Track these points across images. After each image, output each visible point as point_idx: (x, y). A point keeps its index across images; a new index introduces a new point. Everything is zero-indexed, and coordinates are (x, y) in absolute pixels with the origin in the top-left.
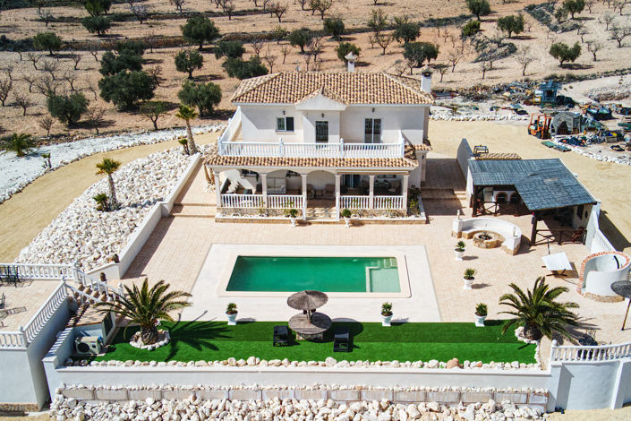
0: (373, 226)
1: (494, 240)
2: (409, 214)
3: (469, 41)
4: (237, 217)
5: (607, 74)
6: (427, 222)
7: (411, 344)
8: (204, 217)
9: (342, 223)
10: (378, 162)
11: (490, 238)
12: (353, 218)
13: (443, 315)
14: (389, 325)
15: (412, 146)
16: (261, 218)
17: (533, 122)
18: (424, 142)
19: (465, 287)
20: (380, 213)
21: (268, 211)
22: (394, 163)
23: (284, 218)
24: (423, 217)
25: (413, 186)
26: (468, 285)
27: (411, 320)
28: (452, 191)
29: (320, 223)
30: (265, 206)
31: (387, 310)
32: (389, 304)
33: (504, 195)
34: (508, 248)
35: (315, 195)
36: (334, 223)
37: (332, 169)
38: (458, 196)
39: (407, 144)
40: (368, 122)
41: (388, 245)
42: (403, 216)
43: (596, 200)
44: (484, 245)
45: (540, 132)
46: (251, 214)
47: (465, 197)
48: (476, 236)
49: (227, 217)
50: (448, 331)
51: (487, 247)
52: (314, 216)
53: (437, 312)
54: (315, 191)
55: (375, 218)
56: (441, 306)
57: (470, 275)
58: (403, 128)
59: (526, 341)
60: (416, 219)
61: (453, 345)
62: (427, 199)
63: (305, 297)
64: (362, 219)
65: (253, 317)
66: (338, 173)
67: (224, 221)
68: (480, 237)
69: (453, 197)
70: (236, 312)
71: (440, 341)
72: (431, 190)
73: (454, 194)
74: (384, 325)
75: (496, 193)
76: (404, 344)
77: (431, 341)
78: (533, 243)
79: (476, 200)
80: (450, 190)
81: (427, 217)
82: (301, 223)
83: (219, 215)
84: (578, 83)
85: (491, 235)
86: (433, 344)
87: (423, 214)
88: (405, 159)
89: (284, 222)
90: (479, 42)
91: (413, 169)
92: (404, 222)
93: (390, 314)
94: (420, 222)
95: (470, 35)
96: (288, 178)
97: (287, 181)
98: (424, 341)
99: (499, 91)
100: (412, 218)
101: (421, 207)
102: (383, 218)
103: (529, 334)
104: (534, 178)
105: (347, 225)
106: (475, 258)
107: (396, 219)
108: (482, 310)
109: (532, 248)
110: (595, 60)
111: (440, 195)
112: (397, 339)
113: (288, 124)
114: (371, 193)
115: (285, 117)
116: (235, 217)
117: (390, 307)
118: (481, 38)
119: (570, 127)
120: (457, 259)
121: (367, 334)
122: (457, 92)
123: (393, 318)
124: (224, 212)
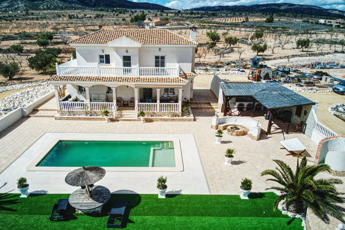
0: (159, 122)
1: (241, 130)
2: (183, 115)
3: (211, 50)
4: (70, 116)
5: (281, 58)
6: (195, 120)
7: (184, 218)
8: (49, 117)
9: (139, 120)
10: (162, 80)
11: (238, 129)
12: (146, 117)
13: (211, 187)
14: (164, 197)
15: (184, 74)
16: (86, 117)
17: (251, 73)
18: (192, 72)
19: (226, 163)
20: (164, 114)
21: (91, 112)
22: (173, 80)
23: (101, 117)
24: (192, 117)
25: (185, 99)
26: (228, 162)
27: (184, 192)
28: (209, 104)
29: (125, 120)
30: (89, 109)
31: (162, 183)
32: (164, 178)
33: (243, 105)
34: (253, 135)
35: (123, 104)
36: (134, 120)
37: (131, 84)
38: (213, 106)
39: (181, 72)
40: (157, 57)
41: (169, 133)
42: (179, 117)
43: (315, 101)
44: (235, 134)
45: (255, 77)
46: (80, 115)
47: (218, 107)
48: (229, 127)
49: (64, 116)
50: (218, 204)
51: (237, 135)
52: (121, 116)
53: (206, 184)
54: (124, 102)
55: (160, 117)
56: (209, 179)
57: (230, 153)
58: (179, 62)
59: (290, 214)
60: (187, 118)
61: (224, 219)
62: (194, 108)
63: (82, 173)
64: (152, 118)
65: (45, 189)
66: (136, 87)
67: (60, 119)
68: (231, 128)
69: (210, 107)
70: (27, 185)
71: (210, 215)
72: (197, 103)
73: (211, 105)
74: (160, 197)
75: (237, 104)
76: (177, 218)
77: (202, 215)
78: (269, 132)
79: (226, 107)
80: (208, 103)
81: (194, 118)
82: (112, 120)
83: (58, 115)
84: (267, 61)
85: (239, 127)
86: (204, 219)
87: (192, 115)
88: (179, 78)
89: (101, 119)
90: (216, 49)
91: (185, 84)
92: (179, 120)
93: (165, 187)
94: (190, 120)
95: (211, 47)
96: (108, 94)
97: (107, 96)
98: (195, 215)
99: (228, 64)
100: (185, 117)
101: (191, 112)
102: (166, 117)
103: (291, 207)
104: (264, 92)
105: (142, 122)
106: (230, 142)
107: (175, 118)
108: (246, 185)
109: (269, 136)
110: (273, 53)
111: (202, 106)
112: (170, 212)
113: (107, 59)
114: (158, 101)
115: (104, 54)
116: (68, 116)
117: (164, 181)
118: (217, 48)
119: (271, 76)
120: (217, 142)
121: (143, 206)
122: (208, 64)
123: (168, 191)
124: (62, 114)
